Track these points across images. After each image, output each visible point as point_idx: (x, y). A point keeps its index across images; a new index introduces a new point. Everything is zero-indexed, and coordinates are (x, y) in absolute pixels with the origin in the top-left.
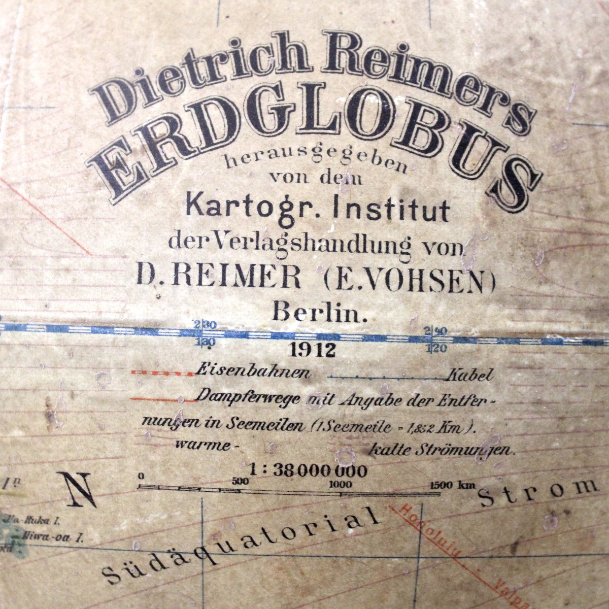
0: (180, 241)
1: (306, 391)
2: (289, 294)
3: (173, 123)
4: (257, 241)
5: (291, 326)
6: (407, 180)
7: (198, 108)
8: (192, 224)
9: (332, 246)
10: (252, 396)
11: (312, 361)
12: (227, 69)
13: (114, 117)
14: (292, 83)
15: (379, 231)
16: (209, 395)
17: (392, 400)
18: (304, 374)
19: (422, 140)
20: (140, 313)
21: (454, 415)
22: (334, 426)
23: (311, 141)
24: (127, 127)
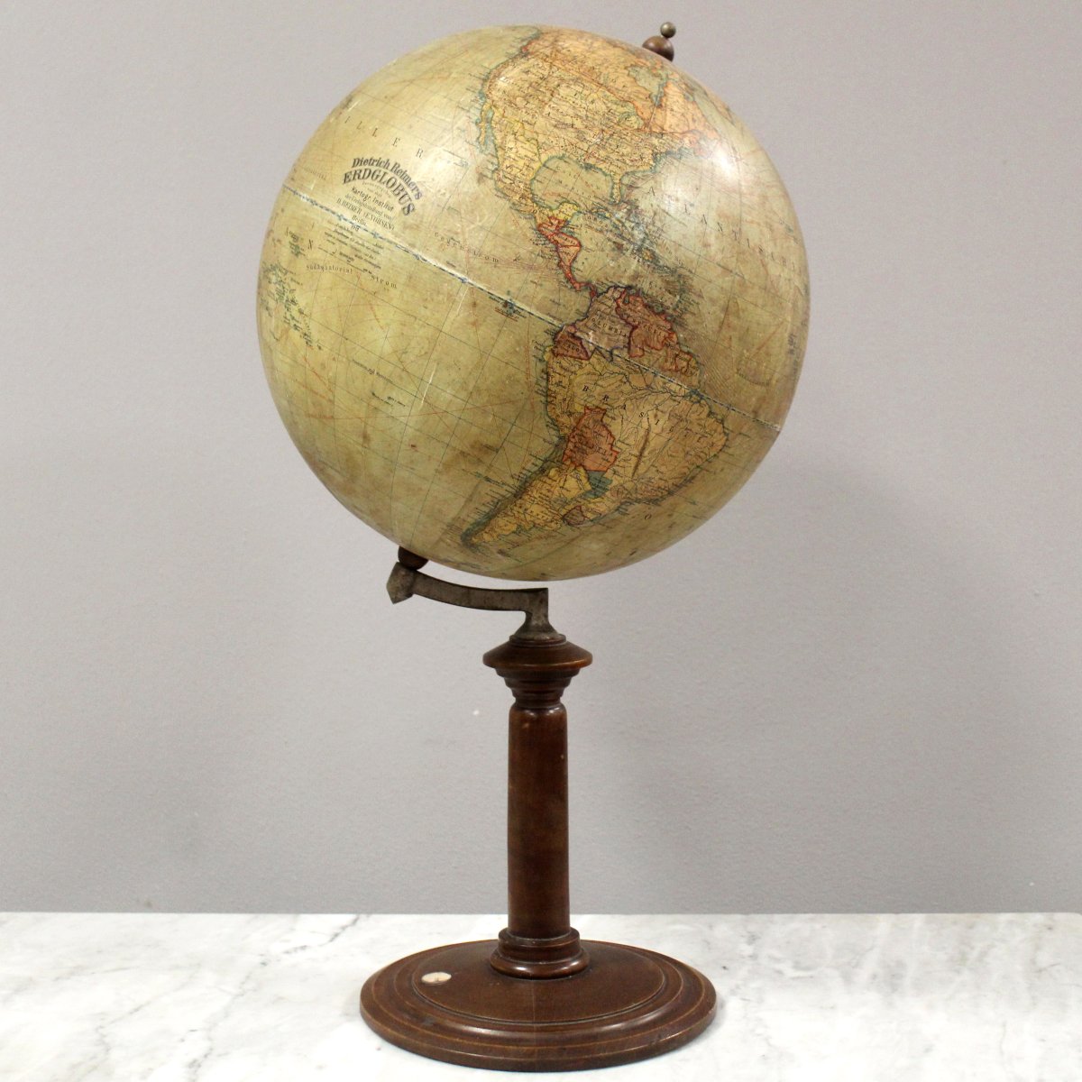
0: (347, 197)
1: (350, 237)
2: (357, 215)
3: (361, 171)
4: (358, 202)
5: (354, 222)
6: (390, 200)
7: (366, 170)
8: (351, 194)
9: (370, 208)
10: (342, 234)
11: (354, 231)
12: (375, 163)
13: (353, 166)
14: (383, 170)
15: (379, 209)
16: (336, 231)
17: (363, 245)
18: (352, 233)
19: (397, 192)
20: (334, 209)
21: (373, 255)
22: (352, 247)
23: (378, 184)
24: (355, 169)
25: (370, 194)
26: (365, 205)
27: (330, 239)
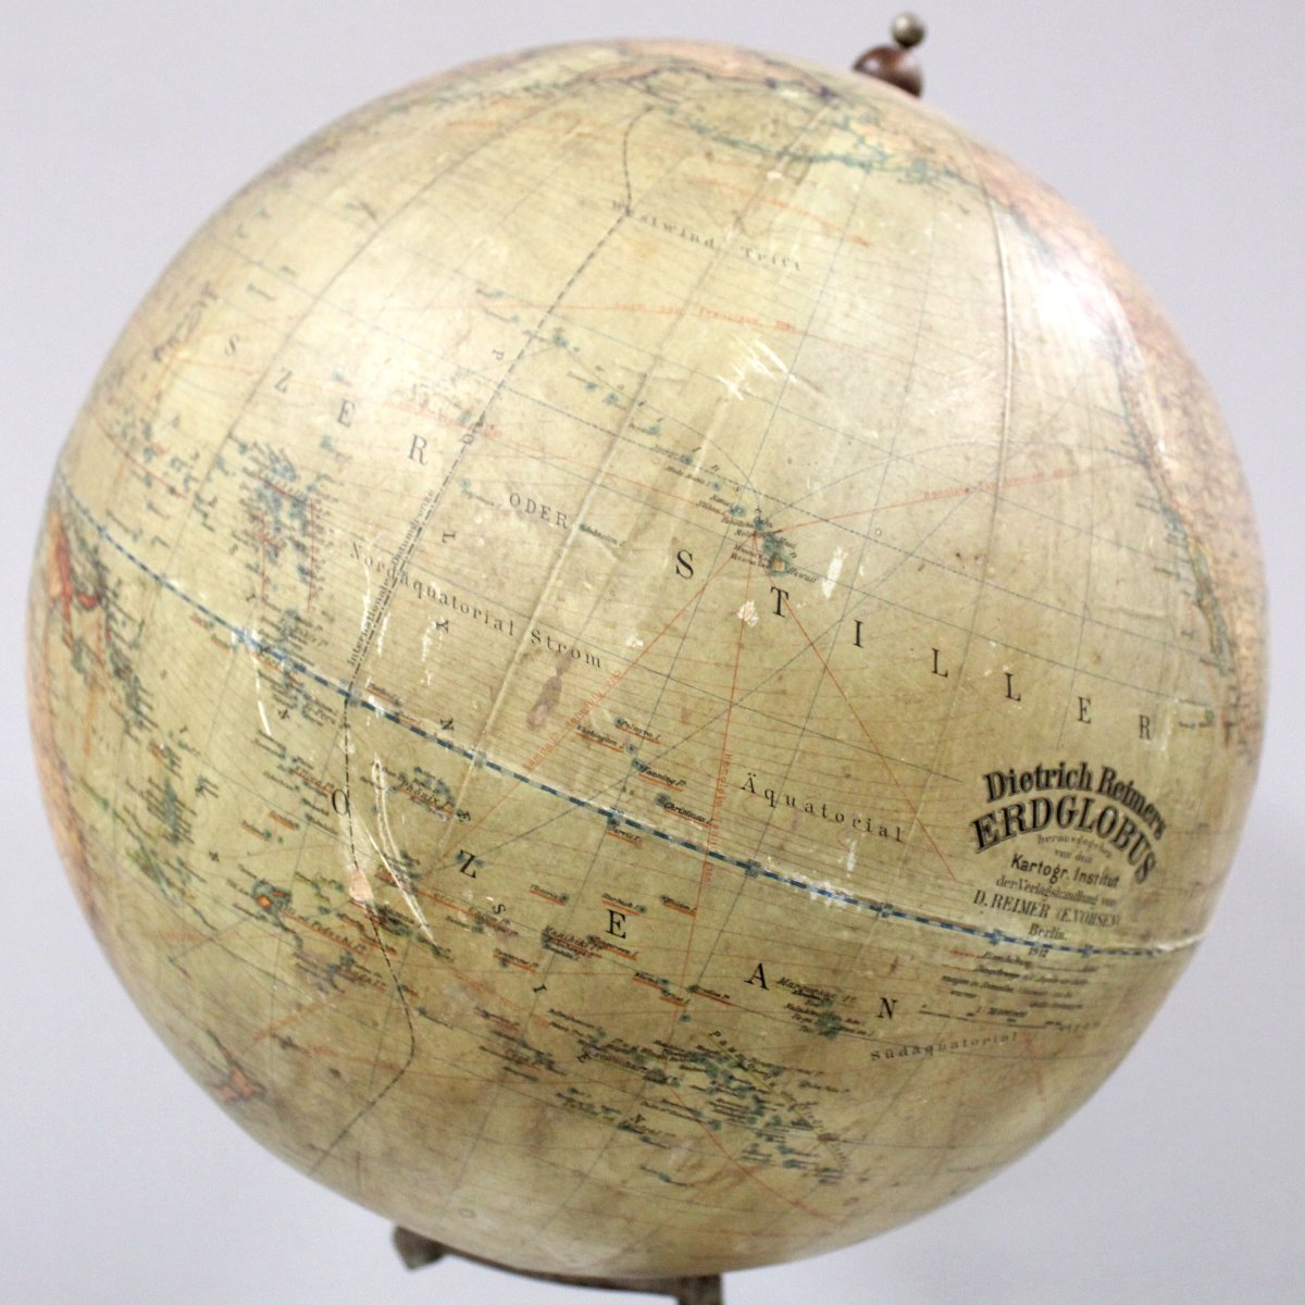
0: (1002, 882)
1: (1023, 971)
2: (1040, 921)
3: (1021, 809)
4: (1037, 889)
5: (1034, 939)
6: (1110, 863)
7: (1035, 803)
8: (1012, 873)
9: (1069, 897)
10: (1000, 972)
11: (1035, 958)
12: (1054, 781)
13: (992, 798)
14: (1081, 795)
15: (1089, 891)
16: (982, 970)
17: (1054, 980)
18: (1028, 965)
19: (1122, 840)
20: (968, 920)
21: (1073, 989)
22: (1026, 992)
23: (1078, 834)
24: (998, 804)
25: (1066, 863)
26: (1055, 894)
27: (959, 988)
